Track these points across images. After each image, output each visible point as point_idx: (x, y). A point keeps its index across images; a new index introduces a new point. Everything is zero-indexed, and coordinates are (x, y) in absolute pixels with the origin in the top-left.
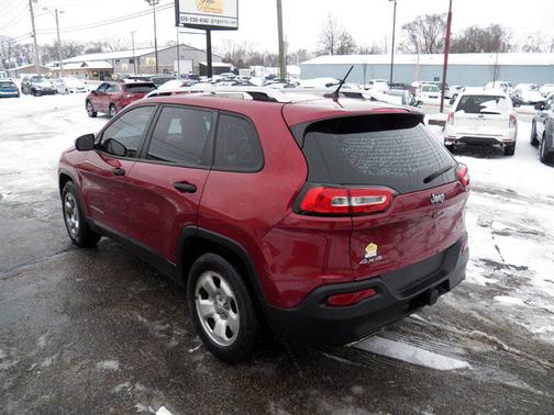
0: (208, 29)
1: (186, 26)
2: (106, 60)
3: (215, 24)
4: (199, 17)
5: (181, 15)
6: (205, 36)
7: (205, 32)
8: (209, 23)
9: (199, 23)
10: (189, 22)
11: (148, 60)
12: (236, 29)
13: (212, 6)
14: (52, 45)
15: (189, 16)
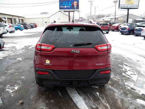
0: (128, 9)
1: (121, 8)
2: (109, 19)
3: (131, 7)
4: (126, 6)
5: (120, 5)
6: (127, 11)
7: (127, 10)
8: (129, 7)
9: (125, 7)
10: (122, 7)
11: (120, 18)
12: (138, 8)
13: (130, 2)
14: (98, 15)
15: (122, 6)
